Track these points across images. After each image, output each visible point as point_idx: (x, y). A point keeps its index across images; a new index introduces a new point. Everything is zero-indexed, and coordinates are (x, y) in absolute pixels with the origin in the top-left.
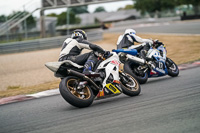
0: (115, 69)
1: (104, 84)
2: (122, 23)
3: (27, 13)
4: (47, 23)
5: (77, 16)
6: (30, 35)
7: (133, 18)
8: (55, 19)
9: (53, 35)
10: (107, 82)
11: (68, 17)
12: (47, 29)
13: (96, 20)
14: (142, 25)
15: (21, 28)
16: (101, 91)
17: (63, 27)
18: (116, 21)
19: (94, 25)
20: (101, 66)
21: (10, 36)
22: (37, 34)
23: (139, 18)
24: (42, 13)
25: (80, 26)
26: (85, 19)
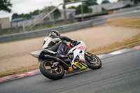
0: (81, 52)
1: (73, 63)
2: (121, 10)
3: (54, 7)
4: (68, 14)
5: (89, 7)
6: (57, 22)
7: (128, 6)
8: (74, 10)
9: (72, 22)
10: (75, 61)
11: (82, 9)
12: (68, 18)
13: (103, 9)
14: (135, 11)
15: (51, 18)
16: (71, 68)
17: (80, 16)
18: (117, 9)
19: (102, 13)
20: (71, 51)
21: (43, 24)
22: (62, 21)
23: (133, 6)
24: (64, 7)
25: (92, 14)
26: (95, 9)
